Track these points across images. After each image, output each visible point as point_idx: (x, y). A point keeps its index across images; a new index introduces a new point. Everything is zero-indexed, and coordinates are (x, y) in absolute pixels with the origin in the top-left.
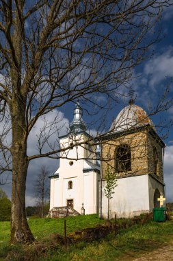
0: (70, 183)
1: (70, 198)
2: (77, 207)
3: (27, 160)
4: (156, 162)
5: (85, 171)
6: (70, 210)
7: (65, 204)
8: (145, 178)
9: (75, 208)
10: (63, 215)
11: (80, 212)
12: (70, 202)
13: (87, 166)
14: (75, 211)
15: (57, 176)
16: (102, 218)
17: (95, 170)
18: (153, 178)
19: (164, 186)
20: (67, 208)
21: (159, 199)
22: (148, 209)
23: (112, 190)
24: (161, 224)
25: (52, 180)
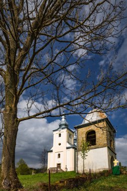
0: (59, 155)
1: (58, 163)
2: (63, 168)
3: (17, 121)
4: (111, 141)
5: (67, 148)
6: (59, 169)
7: (56, 166)
8: (106, 149)
9: (62, 168)
10: (55, 172)
11: (64, 170)
12: (59, 165)
13: (69, 146)
14: (62, 170)
15: (52, 151)
16: (78, 173)
17: (73, 148)
18: (110, 149)
19: (116, 154)
20: (57, 168)
21: (114, 162)
22: (108, 167)
23: (86, 154)
24: (118, 176)
25: (49, 153)
